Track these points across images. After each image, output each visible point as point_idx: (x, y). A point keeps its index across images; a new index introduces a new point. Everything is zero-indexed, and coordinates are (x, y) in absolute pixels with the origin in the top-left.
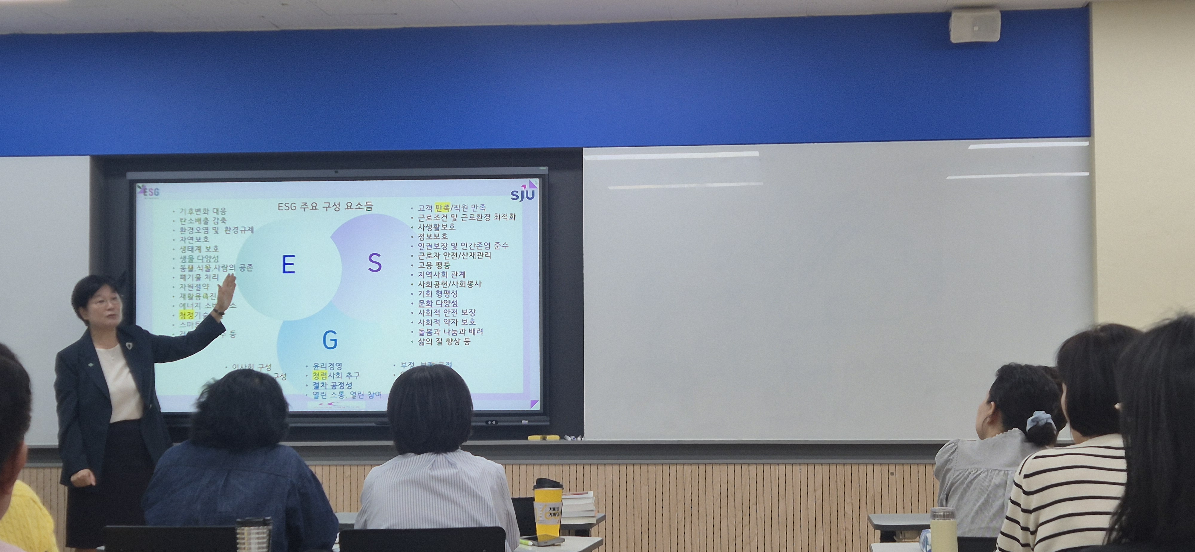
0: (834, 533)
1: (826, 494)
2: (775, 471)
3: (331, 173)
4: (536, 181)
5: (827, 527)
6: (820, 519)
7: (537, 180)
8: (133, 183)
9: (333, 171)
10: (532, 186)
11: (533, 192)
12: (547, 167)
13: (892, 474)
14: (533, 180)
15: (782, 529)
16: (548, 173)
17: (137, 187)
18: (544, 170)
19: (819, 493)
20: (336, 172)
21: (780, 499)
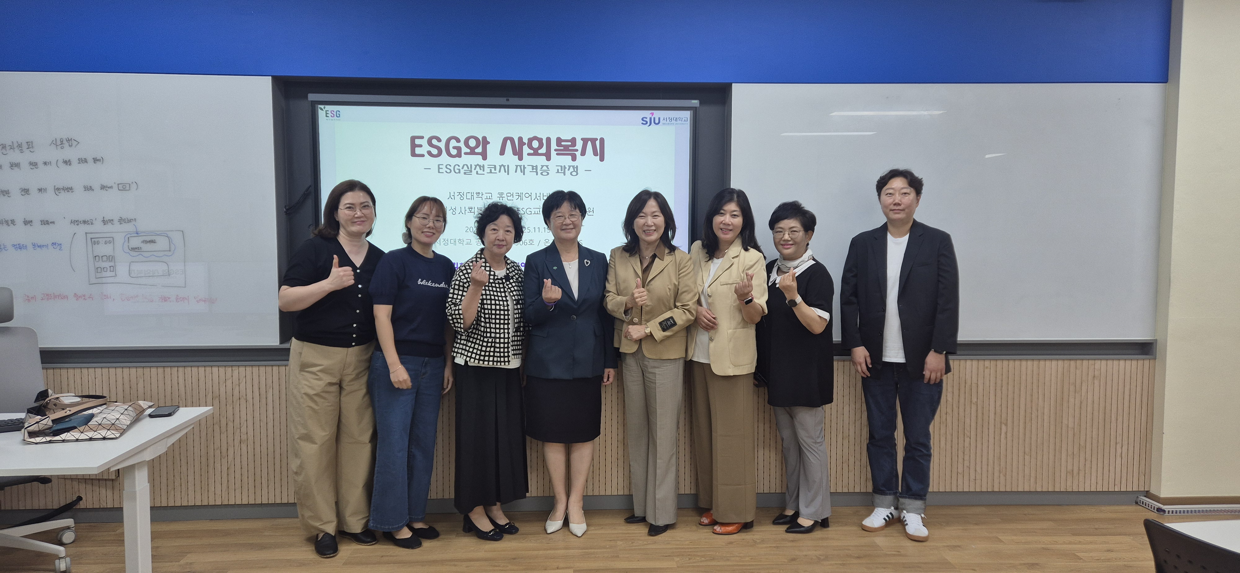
3: (502, 101)
7: (691, 112)
8: (314, 105)
9: (505, 99)
10: (685, 117)
12: (699, 101)
16: (698, 106)
17: (319, 109)
18: (695, 103)
20: (508, 100)
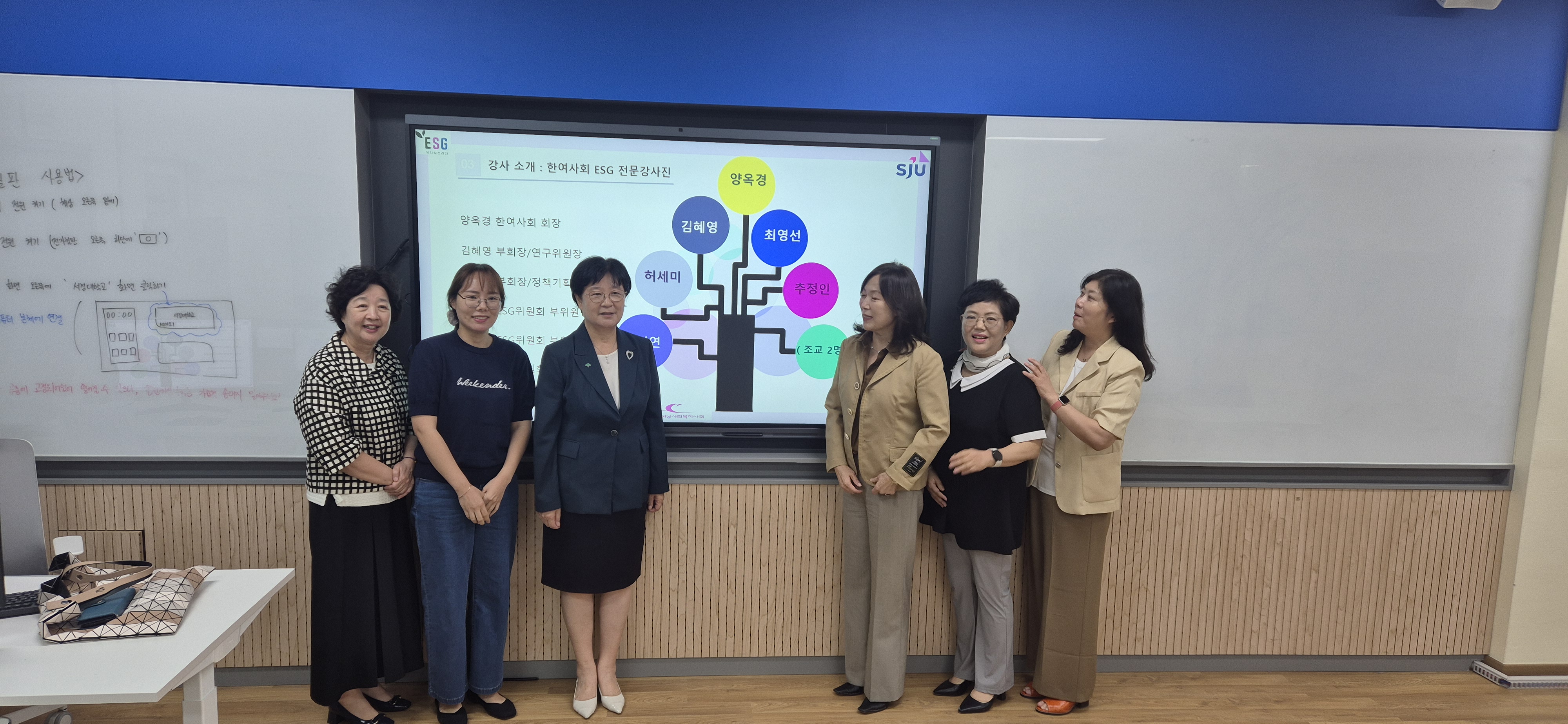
0: (1231, 561)
1: (1226, 520)
2: (1174, 494)
3: (674, 130)
4: (928, 154)
5: (1223, 554)
6: (1217, 545)
7: (930, 152)
9: (677, 128)
10: (923, 158)
11: (924, 167)
12: (940, 137)
13: (1298, 499)
14: (924, 152)
15: (1176, 555)
16: (939, 145)
17: (417, 135)
18: (935, 140)
19: (1218, 518)
20: (681, 130)
21: (1177, 524)
